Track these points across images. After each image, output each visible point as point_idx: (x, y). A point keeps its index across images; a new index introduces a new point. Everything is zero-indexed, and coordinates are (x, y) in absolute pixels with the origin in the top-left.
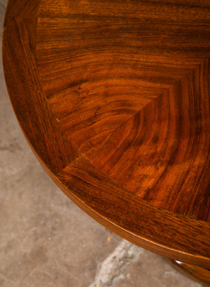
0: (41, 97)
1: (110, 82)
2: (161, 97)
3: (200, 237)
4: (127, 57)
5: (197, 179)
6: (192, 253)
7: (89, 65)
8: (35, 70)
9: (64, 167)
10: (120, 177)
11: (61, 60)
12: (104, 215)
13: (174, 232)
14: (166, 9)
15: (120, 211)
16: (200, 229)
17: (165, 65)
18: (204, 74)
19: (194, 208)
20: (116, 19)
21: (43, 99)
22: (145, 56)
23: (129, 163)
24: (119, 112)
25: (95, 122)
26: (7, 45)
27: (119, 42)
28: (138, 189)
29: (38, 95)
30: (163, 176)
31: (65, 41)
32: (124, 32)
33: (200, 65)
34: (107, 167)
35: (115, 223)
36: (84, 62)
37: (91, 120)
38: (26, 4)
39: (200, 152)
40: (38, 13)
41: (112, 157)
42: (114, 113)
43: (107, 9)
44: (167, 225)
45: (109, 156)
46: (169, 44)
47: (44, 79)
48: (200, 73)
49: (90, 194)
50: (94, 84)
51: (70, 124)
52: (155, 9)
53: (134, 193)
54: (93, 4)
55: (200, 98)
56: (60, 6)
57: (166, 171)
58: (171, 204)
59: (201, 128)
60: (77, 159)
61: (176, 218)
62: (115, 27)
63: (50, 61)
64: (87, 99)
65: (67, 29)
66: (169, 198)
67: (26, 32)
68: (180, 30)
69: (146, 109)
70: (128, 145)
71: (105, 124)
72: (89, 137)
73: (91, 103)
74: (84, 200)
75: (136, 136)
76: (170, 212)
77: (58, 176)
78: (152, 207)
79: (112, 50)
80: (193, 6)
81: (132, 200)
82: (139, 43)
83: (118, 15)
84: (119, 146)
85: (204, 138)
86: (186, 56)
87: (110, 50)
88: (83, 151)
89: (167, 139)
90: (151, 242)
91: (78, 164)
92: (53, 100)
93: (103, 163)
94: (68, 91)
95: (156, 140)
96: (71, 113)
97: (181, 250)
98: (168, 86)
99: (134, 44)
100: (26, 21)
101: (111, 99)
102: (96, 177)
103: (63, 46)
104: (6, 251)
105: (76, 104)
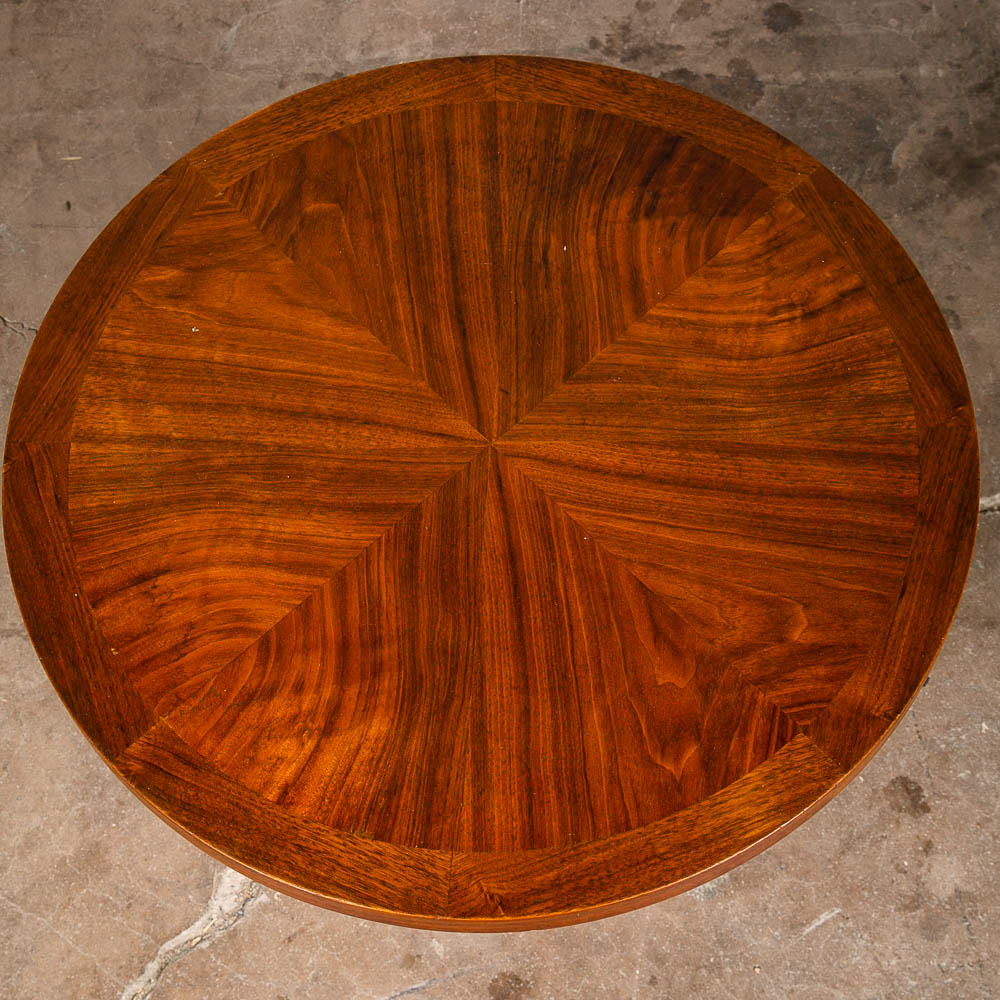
0: (80, 605)
1: (213, 572)
2: (308, 601)
3: (377, 873)
4: (245, 523)
5: (375, 762)
6: (364, 904)
7: (171, 538)
8: (67, 550)
9: (128, 745)
10: (233, 761)
11: (117, 530)
12: (204, 838)
13: (332, 864)
14: (316, 427)
15: (234, 829)
16: (379, 857)
17: (315, 539)
18: (386, 557)
19: (368, 818)
20: (222, 445)
21: (84, 610)
22: (279, 521)
23: (250, 734)
24: (231, 633)
25: (185, 654)
26: (12, 501)
27: (228, 493)
28: (267, 784)
29: (76, 601)
30: (312, 758)
31: (125, 489)
32: (238, 473)
33: (380, 539)
34: (209, 743)
35: (225, 851)
36: (161, 533)
37: (178, 650)
38: (47, 415)
39: (380, 710)
40: (71, 434)
41: (218, 724)
42: (221, 635)
43: (205, 425)
44: (319, 852)
45: (213, 721)
46: (322, 497)
47: (87, 569)
48: (379, 555)
49: (178, 796)
50: (182, 578)
51: (136, 658)
52: (295, 426)
53: (258, 794)
54: (178, 414)
55: (380, 604)
56: (113, 419)
57: (317, 749)
58: (326, 812)
59: (381, 664)
60: (153, 728)
61: (336, 839)
62: (221, 462)
63: (96, 532)
64: (169, 608)
65: (129, 465)
66: (323, 800)
67: (49, 473)
68: (342, 468)
69: (282, 626)
70: (247, 699)
71: (204, 657)
72: (176, 685)
73: (176, 616)
74: (166, 809)
75: (262, 681)
76: (326, 828)
77: (116, 763)
78: (292, 819)
79: (216, 508)
80: (366, 423)
81: (256, 806)
82: (268, 495)
83: (225, 438)
84: (230, 702)
85: (386, 683)
86: (355, 522)
87: (211, 508)
88: (162, 713)
89: (319, 686)
90: (290, 885)
91: (153, 739)
92: (105, 610)
93: (201, 735)
94: (132, 592)
95: (299, 688)
96: (138, 637)
97: (344, 898)
98: (320, 581)
99: (257, 496)
100: (47, 450)
101: (214, 608)
102: (189, 763)
103: (119, 501)
104: (22, 855)
105: (148, 618)
